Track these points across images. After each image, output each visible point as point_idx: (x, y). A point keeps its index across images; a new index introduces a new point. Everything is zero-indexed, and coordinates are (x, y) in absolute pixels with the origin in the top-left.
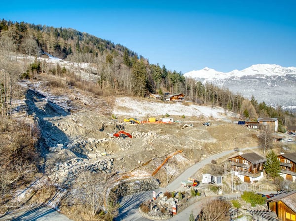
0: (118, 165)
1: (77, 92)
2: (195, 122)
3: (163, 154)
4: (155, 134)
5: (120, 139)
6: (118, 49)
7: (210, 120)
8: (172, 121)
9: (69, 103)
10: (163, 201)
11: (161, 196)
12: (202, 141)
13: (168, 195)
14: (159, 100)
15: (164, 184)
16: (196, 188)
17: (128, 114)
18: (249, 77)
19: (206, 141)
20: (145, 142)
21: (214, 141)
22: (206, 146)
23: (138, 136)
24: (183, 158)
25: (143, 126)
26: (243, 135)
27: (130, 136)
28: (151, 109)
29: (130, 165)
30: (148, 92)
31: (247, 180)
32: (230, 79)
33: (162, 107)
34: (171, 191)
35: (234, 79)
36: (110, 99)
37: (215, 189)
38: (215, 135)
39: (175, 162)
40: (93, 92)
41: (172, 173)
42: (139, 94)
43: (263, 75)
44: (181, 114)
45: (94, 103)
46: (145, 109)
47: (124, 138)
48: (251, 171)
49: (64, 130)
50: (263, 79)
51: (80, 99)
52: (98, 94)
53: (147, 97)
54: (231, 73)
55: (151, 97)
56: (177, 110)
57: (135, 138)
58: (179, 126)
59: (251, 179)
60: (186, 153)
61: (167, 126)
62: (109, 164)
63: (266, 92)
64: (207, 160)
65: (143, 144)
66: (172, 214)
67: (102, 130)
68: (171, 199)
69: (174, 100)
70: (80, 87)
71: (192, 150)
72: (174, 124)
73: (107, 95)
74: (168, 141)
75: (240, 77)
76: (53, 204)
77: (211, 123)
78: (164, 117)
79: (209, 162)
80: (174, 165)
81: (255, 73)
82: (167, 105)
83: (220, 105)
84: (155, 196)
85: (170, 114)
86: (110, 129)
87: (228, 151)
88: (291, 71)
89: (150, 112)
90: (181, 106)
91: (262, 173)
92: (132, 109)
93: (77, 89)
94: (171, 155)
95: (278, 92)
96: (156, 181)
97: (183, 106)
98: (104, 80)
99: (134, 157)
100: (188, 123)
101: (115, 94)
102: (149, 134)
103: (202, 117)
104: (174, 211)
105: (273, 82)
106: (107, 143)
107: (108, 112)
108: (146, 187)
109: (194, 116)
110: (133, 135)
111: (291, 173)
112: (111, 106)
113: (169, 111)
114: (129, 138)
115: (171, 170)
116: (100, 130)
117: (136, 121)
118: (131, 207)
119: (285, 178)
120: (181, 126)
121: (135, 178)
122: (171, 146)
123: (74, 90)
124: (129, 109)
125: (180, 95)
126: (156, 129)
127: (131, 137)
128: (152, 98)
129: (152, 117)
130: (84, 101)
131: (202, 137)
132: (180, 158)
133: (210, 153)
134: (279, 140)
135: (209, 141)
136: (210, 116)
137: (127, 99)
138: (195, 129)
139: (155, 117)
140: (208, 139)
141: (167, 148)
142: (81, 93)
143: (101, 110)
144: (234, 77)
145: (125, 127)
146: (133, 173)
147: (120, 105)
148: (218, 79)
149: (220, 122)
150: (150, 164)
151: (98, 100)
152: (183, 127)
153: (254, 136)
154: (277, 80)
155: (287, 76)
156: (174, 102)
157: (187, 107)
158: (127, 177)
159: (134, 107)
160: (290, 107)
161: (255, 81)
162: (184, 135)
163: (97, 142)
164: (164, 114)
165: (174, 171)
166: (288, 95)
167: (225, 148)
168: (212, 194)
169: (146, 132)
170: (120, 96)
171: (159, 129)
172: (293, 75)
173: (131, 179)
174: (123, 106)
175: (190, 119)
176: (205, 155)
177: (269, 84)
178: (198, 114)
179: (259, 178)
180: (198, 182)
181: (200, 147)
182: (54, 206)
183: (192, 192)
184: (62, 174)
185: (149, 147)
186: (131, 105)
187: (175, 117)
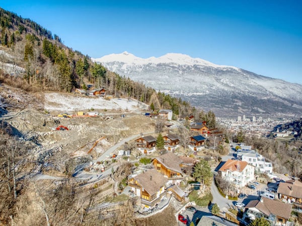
0: (65, 149)
1: (8, 89)
2: (115, 114)
3: (93, 140)
4: (85, 126)
5: (61, 132)
6: (28, 25)
7: (126, 113)
8: (97, 115)
9: (3, 101)
10: (96, 166)
11: (95, 164)
12: (120, 129)
13: (99, 163)
14: (84, 95)
15: (95, 158)
16: (115, 158)
17: (59, 109)
18: (165, 65)
19: (122, 129)
20: (80, 133)
21: (128, 128)
22: (122, 132)
23: (72, 129)
24: (106, 142)
25: (74, 120)
26: (147, 124)
27: (66, 128)
28: (78, 104)
29: (73, 148)
30: (74, 87)
31: (146, 153)
32: (147, 66)
33: (87, 101)
34: (100, 161)
35: (152, 65)
36: (39, 95)
37: (126, 158)
38: (128, 124)
39: (101, 145)
40: (22, 88)
41: (100, 152)
42: (65, 89)
43: (176, 64)
44: (103, 108)
45: (26, 99)
46: (72, 104)
47: (63, 130)
48: (148, 147)
49: (16, 127)
50: (176, 68)
51: (12, 97)
52: (27, 90)
53: (73, 93)
54: (148, 59)
55: (76, 91)
56: (100, 104)
57: (70, 130)
58: (102, 118)
59: (148, 152)
60: (108, 138)
61: (93, 119)
62: (60, 149)
63: (177, 79)
64: (122, 142)
65: (79, 135)
66: (102, 171)
67: (44, 125)
68: (101, 165)
69: (97, 95)
70: (9, 84)
71: (112, 136)
72: (98, 117)
73: (35, 91)
74: (95, 131)
75: (157, 64)
76: (37, 171)
77: (126, 115)
78: (89, 111)
79: (123, 143)
80: (101, 147)
81: (170, 61)
82: (92, 100)
83: (135, 97)
84: (91, 164)
85: (94, 108)
86: (50, 124)
87: (136, 135)
88: (197, 62)
89: (77, 107)
90: (103, 100)
91: (154, 148)
92: (61, 104)
93: (6, 86)
94: (98, 140)
95: (187, 80)
96: (90, 157)
97: (105, 100)
98: (32, 76)
99: (75, 143)
100: (109, 116)
101: (44, 90)
102: (80, 126)
103: (120, 110)
104: (103, 170)
105: (184, 70)
106: (52, 135)
107: (40, 108)
108: (85, 160)
109: (114, 109)
110: (68, 128)
111: (170, 146)
112: (41, 102)
113: (94, 105)
114: (66, 130)
115: (99, 150)
116: (44, 126)
117: (68, 116)
118: (78, 170)
119: (167, 149)
120: (104, 118)
121: (77, 156)
122: (98, 134)
123: (4, 87)
124: (59, 104)
125: (102, 90)
126: (85, 122)
127: (68, 129)
128: (78, 93)
129: (80, 111)
130: (17, 98)
131: (119, 126)
132: (104, 142)
133: (124, 137)
134: (169, 126)
135: (125, 129)
136: (126, 109)
137: (55, 94)
138: (115, 120)
139: (82, 111)
140: (123, 128)
141: (95, 136)
142: (11, 90)
143: (33, 106)
144: (151, 64)
145: (61, 122)
146: (75, 153)
147: (50, 101)
148: (137, 64)
149: (133, 114)
150: (86, 147)
151: (29, 96)
152: (105, 119)
153: (153, 124)
154: (187, 69)
155: (194, 66)
156: (97, 97)
157: (108, 101)
158: (73, 156)
159: (63, 103)
160: (195, 94)
161: (170, 69)
162: (107, 125)
163: (45, 135)
164: (90, 108)
165: (101, 150)
166: (194, 83)
167: (135, 133)
168: (124, 161)
169: (78, 125)
170: (48, 91)
171: (87, 121)
172: (198, 65)
173: (75, 156)
174: (53, 101)
175: (110, 112)
176: (121, 139)
177: (181, 72)
178: (117, 108)
179: (152, 151)
180: (116, 156)
181: (118, 134)
182: (37, 172)
183: (113, 160)
184: (36, 156)
185: (83, 136)
186: (60, 101)
187: (99, 111)
